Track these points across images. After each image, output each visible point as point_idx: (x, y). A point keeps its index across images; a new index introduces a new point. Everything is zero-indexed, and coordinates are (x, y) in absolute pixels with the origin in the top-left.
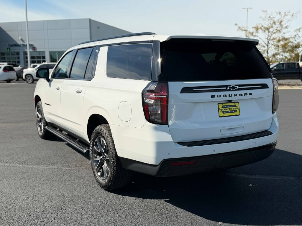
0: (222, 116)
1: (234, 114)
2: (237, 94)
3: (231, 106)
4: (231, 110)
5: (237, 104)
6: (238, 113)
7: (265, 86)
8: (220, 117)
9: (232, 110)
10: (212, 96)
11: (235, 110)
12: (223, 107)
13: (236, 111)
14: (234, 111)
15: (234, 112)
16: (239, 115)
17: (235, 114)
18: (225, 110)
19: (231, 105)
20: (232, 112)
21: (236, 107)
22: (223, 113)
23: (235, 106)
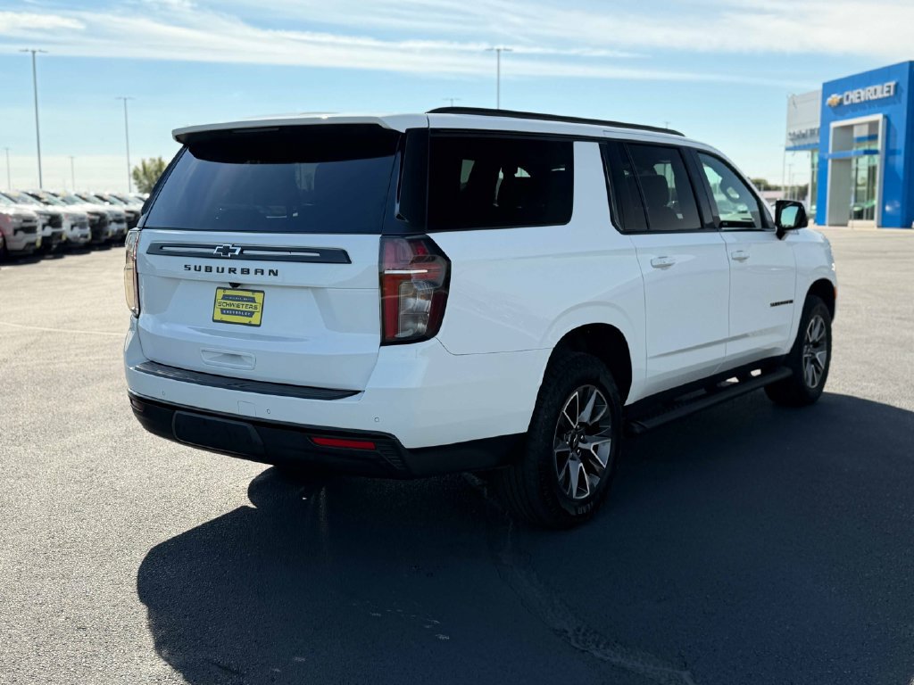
0: (219, 319)
1: (246, 320)
2: (235, 269)
3: (241, 298)
4: (241, 309)
5: (258, 297)
6: (255, 319)
7: (341, 257)
8: (214, 321)
9: (244, 309)
10: (186, 266)
11: (251, 310)
12: (225, 297)
13: (251, 314)
14: (248, 312)
15: (247, 316)
16: (259, 326)
17: (247, 322)
18: (228, 307)
19: (243, 297)
20: (243, 314)
21: (254, 304)
22: (222, 313)
23: (253, 300)
